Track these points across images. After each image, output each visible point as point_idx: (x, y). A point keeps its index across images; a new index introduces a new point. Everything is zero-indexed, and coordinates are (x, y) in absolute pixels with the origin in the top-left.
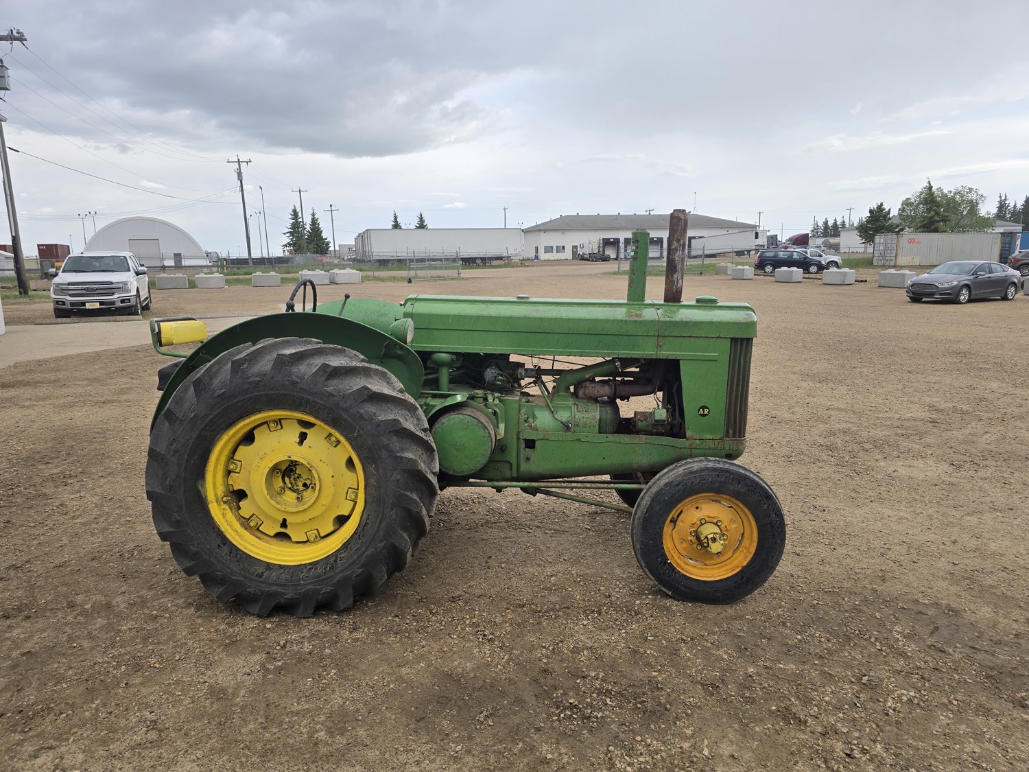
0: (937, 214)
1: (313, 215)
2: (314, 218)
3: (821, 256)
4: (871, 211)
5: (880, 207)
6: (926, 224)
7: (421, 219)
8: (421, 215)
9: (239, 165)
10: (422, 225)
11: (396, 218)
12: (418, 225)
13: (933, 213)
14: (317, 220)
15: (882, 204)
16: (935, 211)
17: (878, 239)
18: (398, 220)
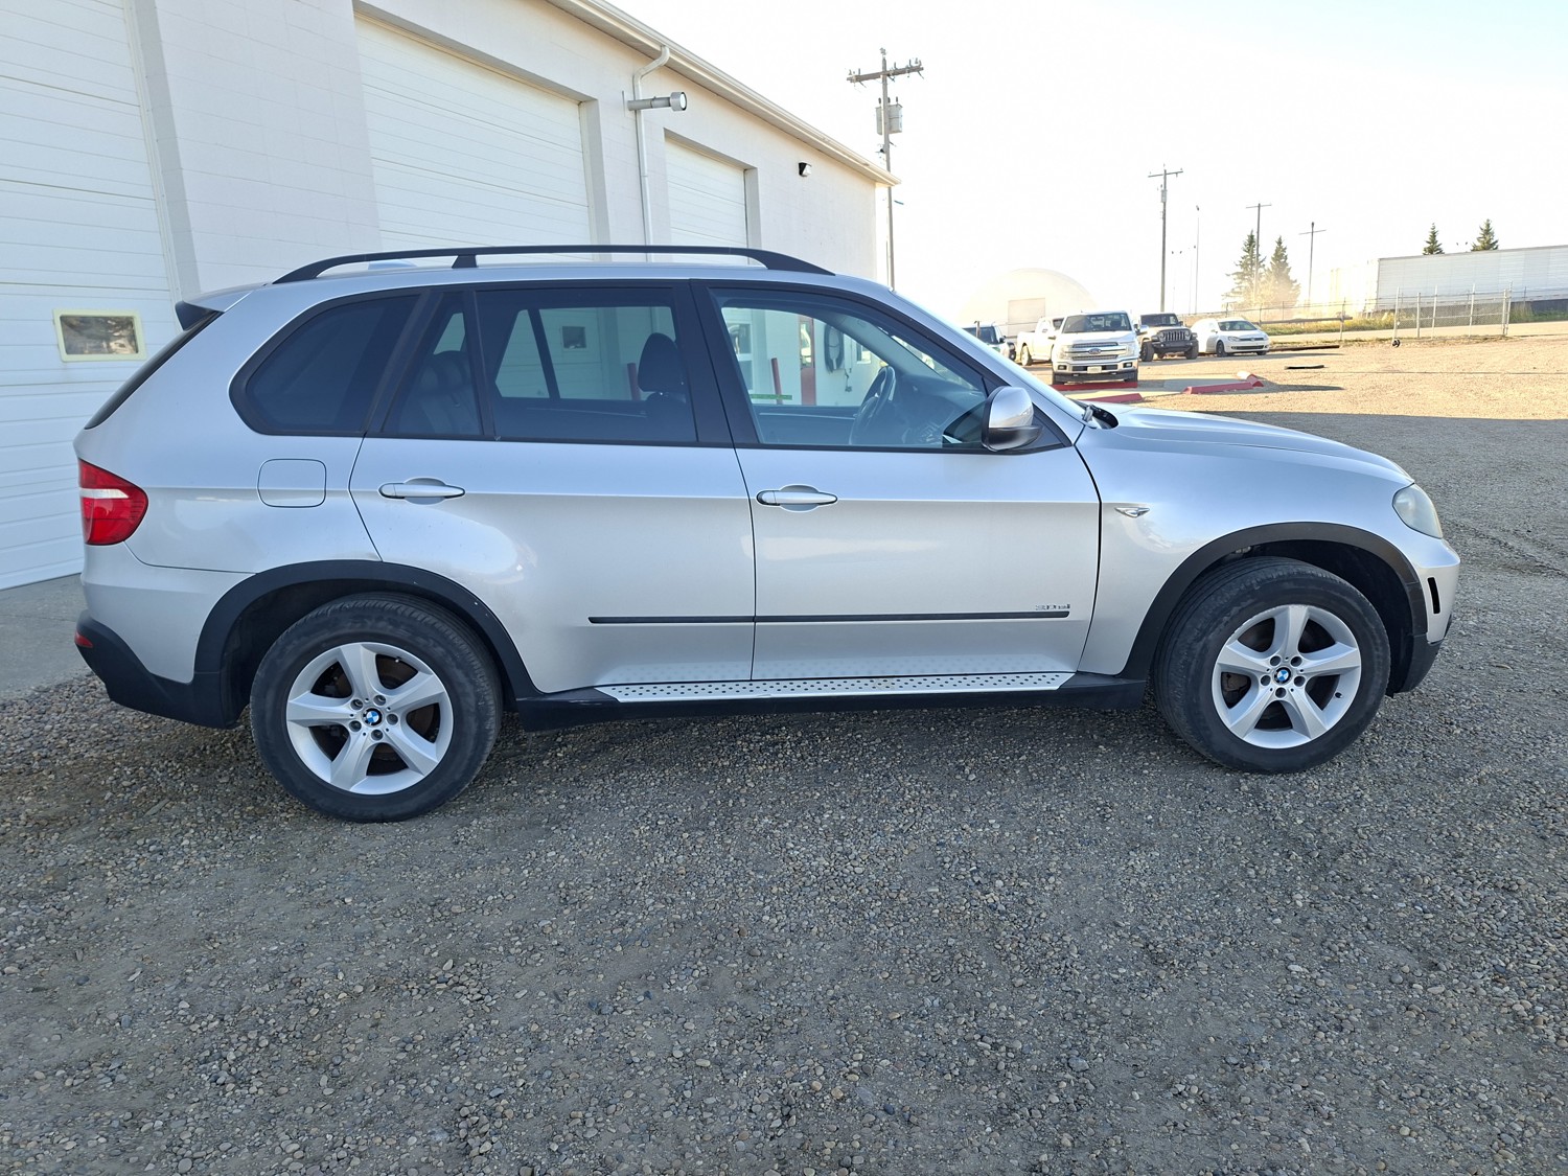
1: (1280, 243)
2: (1281, 247)
7: (1487, 232)
8: (1488, 225)
9: (1165, 178)
10: (1488, 244)
11: (1434, 235)
12: (1478, 244)
14: (1284, 250)
18: (1437, 238)
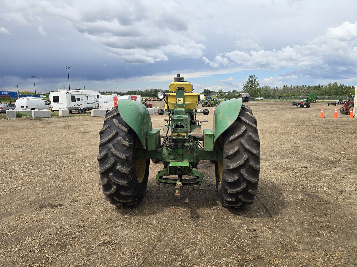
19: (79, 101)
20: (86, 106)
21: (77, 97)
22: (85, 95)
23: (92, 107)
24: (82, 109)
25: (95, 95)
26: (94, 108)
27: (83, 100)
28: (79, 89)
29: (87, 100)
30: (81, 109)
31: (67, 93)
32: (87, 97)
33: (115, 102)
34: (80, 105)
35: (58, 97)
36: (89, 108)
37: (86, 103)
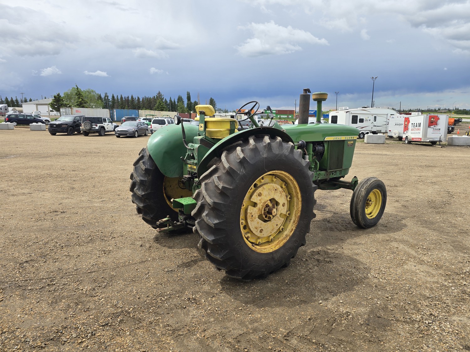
0: (82, 100)
3: (40, 117)
4: (55, 97)
5: (58, 95)
6: (78, 104)
13: (80, 100)
15: (59, 94)
16: (82, 99)
17: (61, 110)
19: (363, 122)
20: (371, 130)
21: (360, 117)
22: (372, 115)
23: (381, 131)
24: (365, 133)
25: (387, 114)
26: (384, 132)
27: (369, 121)
28: (366, 106)
29: (373, 122)
30: (363, 133)
31: (347, 112)
32: (375, 117)
33: (406, 124)
34: (362, 128)
35: (336, 117)
36: (375, 132)
37: (372, 125)
